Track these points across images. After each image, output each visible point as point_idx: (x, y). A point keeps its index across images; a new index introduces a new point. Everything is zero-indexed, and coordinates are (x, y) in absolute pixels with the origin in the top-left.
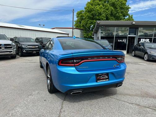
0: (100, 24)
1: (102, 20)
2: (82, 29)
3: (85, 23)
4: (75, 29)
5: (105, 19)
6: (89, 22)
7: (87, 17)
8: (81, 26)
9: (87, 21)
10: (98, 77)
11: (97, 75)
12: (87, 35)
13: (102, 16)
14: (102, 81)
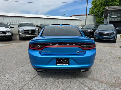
0: (109, 10)
1: (115, 5)
2: (95, 15)
3: (98, 10)
4: (89, 16)
5: (119, 4)
6: (101, 8)
7: (100, 4)
8: (95, 12)
9: (100, 8)
10: (58, 61)
11: (57, 59)
12: (100, 20)
13: (115, 2)
14: (61, 64)
